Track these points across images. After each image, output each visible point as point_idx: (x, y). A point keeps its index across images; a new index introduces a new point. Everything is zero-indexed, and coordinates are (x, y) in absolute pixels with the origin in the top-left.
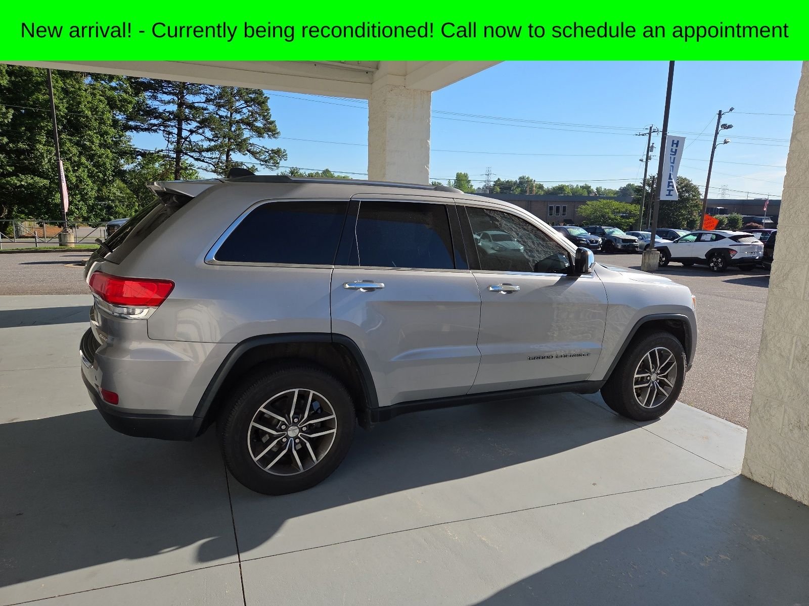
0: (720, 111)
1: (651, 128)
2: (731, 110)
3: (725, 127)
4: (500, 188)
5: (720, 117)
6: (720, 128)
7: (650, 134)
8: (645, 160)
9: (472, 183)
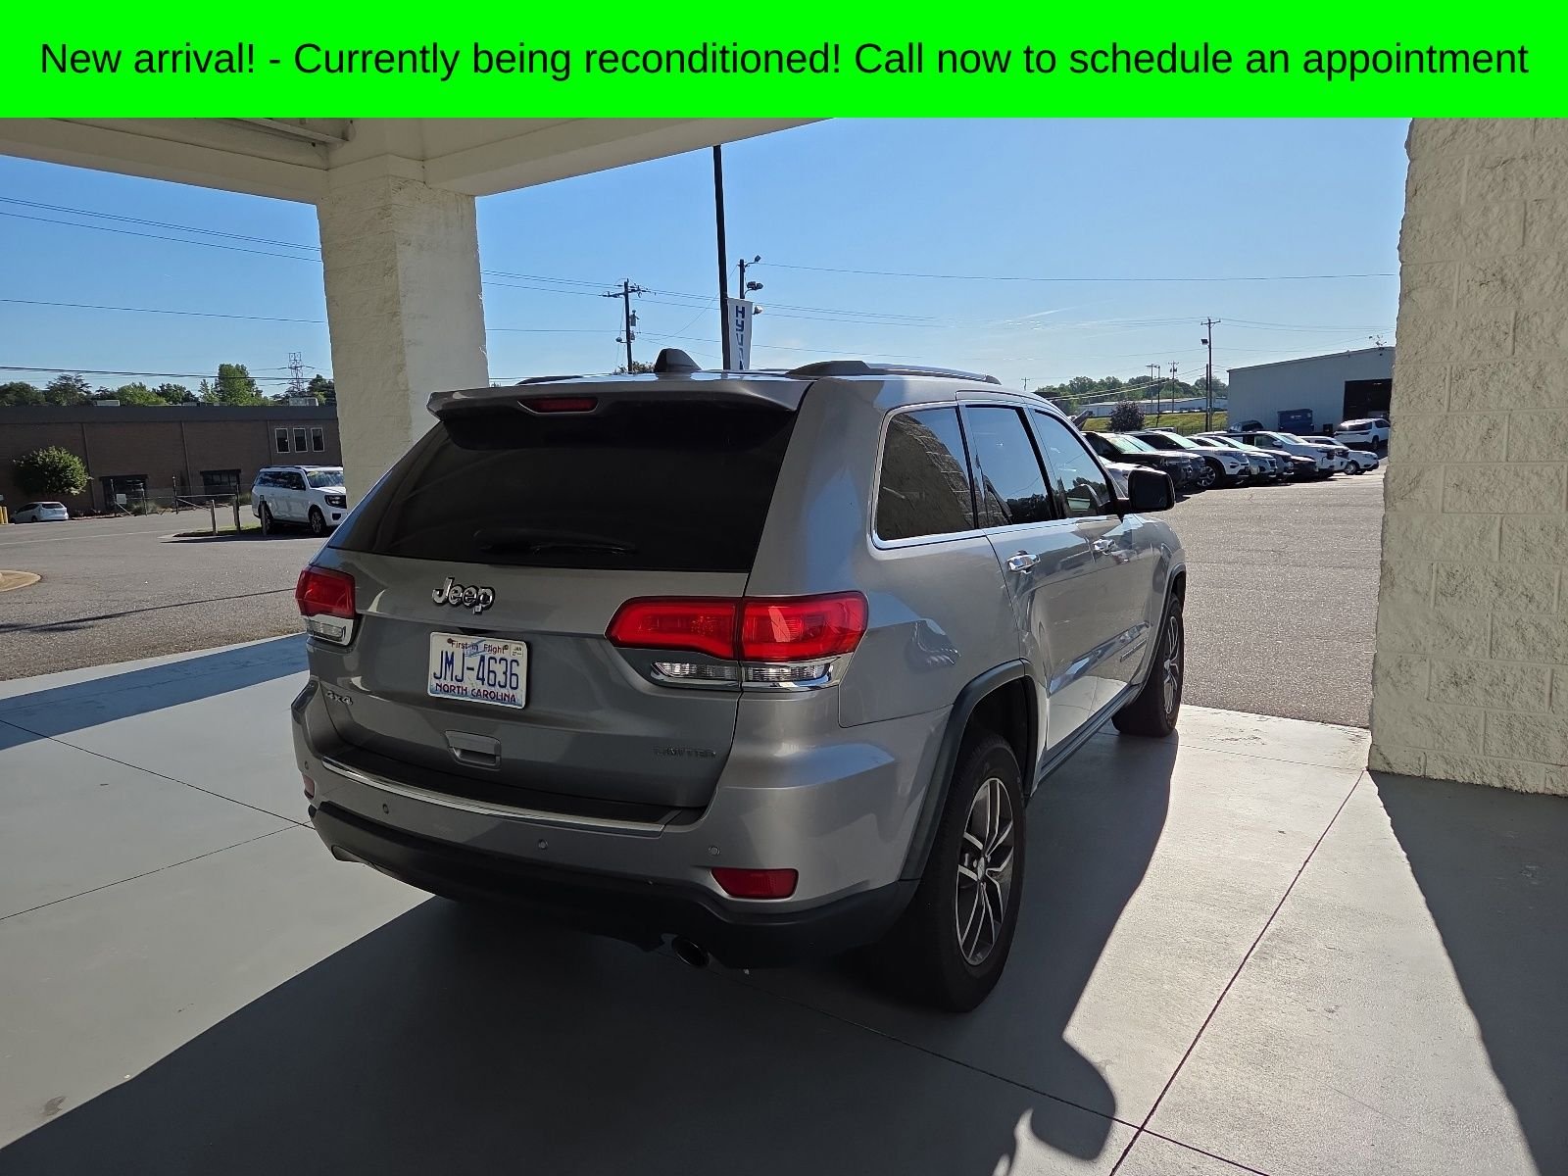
0: (742, 262)
1: (626, 284)
2: (757, 259)
3: (754, 286)
4: (325, 396)
5: (742, 271)
6: (745, 288)
7: (626, 295)
8: (624, 340)
9: (258, 385)
